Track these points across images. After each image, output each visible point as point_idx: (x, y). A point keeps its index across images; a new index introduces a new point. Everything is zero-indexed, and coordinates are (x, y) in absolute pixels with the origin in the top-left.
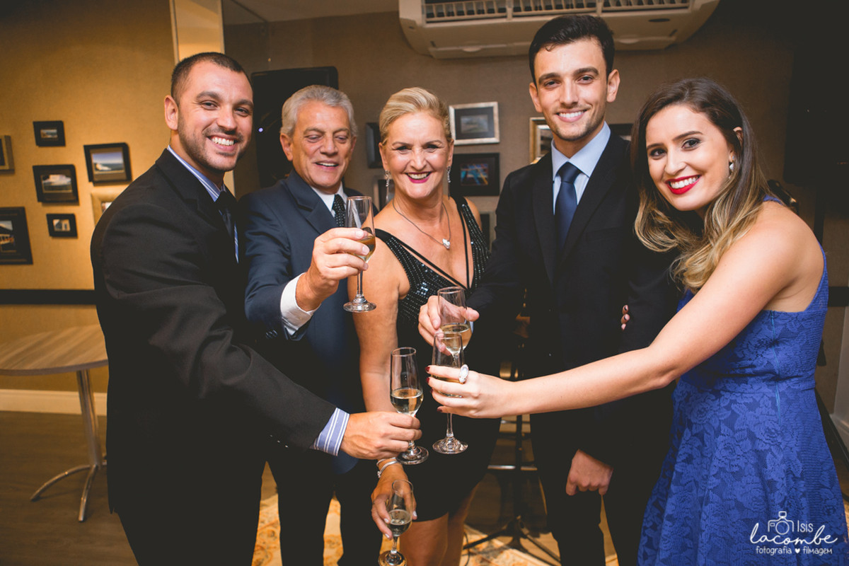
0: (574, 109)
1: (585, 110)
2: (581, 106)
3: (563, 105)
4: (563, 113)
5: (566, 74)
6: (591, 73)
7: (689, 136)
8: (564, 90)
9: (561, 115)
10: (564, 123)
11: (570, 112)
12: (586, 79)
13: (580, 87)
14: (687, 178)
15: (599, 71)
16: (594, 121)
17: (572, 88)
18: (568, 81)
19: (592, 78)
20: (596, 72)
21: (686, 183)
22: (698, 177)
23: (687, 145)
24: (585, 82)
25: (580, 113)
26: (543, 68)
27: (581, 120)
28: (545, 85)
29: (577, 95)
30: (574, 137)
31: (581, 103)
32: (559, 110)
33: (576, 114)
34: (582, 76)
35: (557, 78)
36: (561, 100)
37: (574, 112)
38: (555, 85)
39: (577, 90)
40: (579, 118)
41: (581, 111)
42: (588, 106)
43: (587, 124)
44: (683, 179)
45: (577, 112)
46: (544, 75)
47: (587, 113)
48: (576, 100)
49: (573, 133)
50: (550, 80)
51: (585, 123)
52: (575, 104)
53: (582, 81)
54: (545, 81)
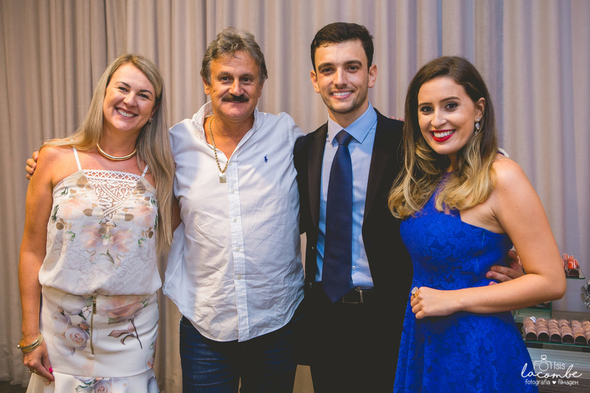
0: (344, 90)
1: (353, 91)
2: (349, 88)
3: (336, 85)
4: (336, 92)
5: (338, 64)
6: (357, 65)
7: (451, 100)
8: (337, 75)
9: (335, 94)
10: (337, 100)
11: (341, 92)
12: (353, 68)
13: (349, 74)
14: (447, 131)
15: (362, 64)
16: (359, 99)
17: (342, 75)
18: (339, 70)
19: (358, 68)
20: (360, 63)
21: (446, 134)
22: (454, 131)
23: (448, 107)
24: (352, 71)
25: (348, 93)
26: (321, 59)
27: (349, 98)
28: (323, 71)
29: (347, 80)
30: (344, 110)
31: (349, 85)
32: (333, 90)
33: (346, 93)
34: (350, 66)
35: (333, 67)
36: (334, 83)
37: (344, 92)
38: (330, 71)
39: (346, 75)
40: (348, 96)
41: (349, 91)
42: (354, 88)
43: (353, 101)
44: (444, 131)
45: (347, 92)
46: (322, 64)
47: (354, 93)
48: (346, 83)
49: (343, 107)
50: (327, 67)
52: (344, 85)
54: (323, 68)
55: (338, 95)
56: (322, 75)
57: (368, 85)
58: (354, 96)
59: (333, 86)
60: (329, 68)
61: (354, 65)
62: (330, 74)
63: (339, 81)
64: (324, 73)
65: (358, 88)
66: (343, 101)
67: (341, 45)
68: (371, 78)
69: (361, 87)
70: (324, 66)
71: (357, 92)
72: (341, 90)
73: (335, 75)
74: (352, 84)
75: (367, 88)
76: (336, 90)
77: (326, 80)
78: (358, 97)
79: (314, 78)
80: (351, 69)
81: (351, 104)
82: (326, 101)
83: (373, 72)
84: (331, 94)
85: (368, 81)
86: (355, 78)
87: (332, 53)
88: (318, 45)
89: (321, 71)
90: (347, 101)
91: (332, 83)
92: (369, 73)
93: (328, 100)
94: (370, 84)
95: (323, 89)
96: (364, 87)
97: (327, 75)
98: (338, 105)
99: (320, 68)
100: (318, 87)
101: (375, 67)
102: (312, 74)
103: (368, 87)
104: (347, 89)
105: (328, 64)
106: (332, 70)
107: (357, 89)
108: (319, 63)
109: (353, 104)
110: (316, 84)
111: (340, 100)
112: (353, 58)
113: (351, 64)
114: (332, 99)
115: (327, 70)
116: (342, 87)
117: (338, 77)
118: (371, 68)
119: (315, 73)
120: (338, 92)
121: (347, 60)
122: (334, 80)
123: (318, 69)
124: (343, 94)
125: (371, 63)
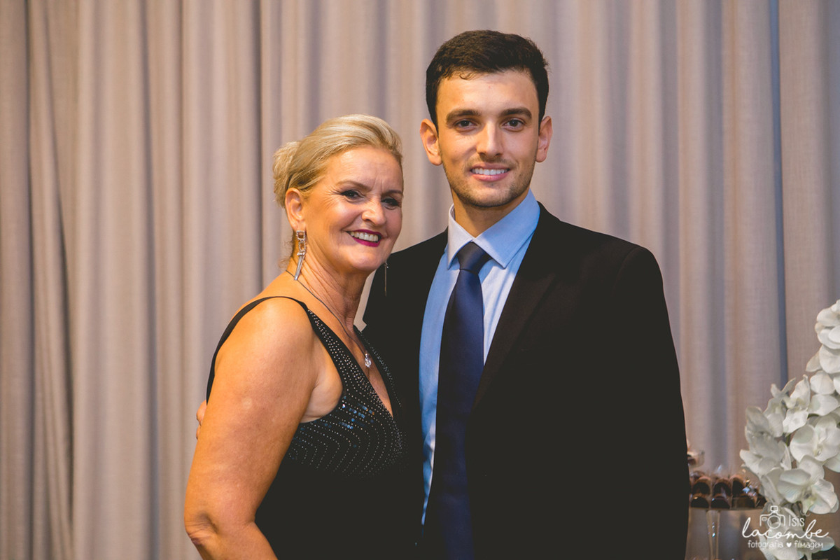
0: (496, 164)
1: (508, 170)
2: (505, 161)
3: (482, 155)
4: (480, 167)
5: (488, 114)
6: (523, 116)
8: (486, 132)
10: (480, 183)
11: (490, 168)
12: (514, 123)
13: (506, 135)
15: (532, 115)
16: (521, 184)
17: (496, 135)
18: (490, 126)
19: (524, 123)
20: (528, 113)
24: (513, 128)
25: (503, 171)
26: (455, 100)
27: (503, 181)
28: (455, 126)
29: (502, 144)
30: (492, 202)
31: (506, 157)
32: (476, 163)
33: (499, 172)
34: (510, 119)
35: (473, 117)
36: (480, 148)
37: (496, 169)
38: (470, 126)
39: (502, 136)
41: (504, 168)
42: (514, 162)
43: (511, 189)
45: (500, 169)
46: (456, 112)
47: (511, 174)
48: (501, 151)
49: (492, 196)
50: (464, 118)
51: (509, 187)
52: (498, 156)
53: (508, 126)
54: (457, 119)
55: (486, 174)
56: (453, 132)
57: (536, 157)
58: (512, 178)
59: (476, 155)
60: (467, 120)
61: (517, 116)
62: (470, 131)
63: (489, 146)
64: (458, 129)
65: (521, 163)
66: (492, 185)
67: (495, 77)
68: (542, 144)
69: (525, 161)
70: (460, 115)
71: (518, 171)
72: (490, 165)
73: (480, 134)
74: (510, 154)
75: (534, 163)
76: (482, 163)
77: (459, 142)
78: (520, 179)
79: (429, 134)
80: (512, 124)
81: (508, 193)
83: (544, 131)
84: (471, 170)
85: (537, 150)
86: (517, 144)
87: (477, 91)
89: (452, 123)
90: (499, 185)
91: (473, 149)
92: (540, 133)
93: (461, 182)
94: (539, 156)
95: (455, 161)
96: (531, 162)
97: (463, 133)
98: (481, 192)
99: (449, 118)
100: (436, 153)
101: (549, 121)
102: (425, 126)
103: (535, 159)
104: (501, 165)
105: (468, 112)
106: (475, 125)
107: (519, 164)
108: (447, 106)
109: (510, 193)
110: (434, 149)
111: (488, 183)
112: (517, 104)
113: (513, 116)
115: (464, 124)
116: (491, 159)
117: (486, 139)
118: (543, 123)
119: (433, 126)
120: (483, 168)
121: (506, 108)
122: (478, 143)
123: (442, 119)
124: (493, 172)
125: (544, 114)
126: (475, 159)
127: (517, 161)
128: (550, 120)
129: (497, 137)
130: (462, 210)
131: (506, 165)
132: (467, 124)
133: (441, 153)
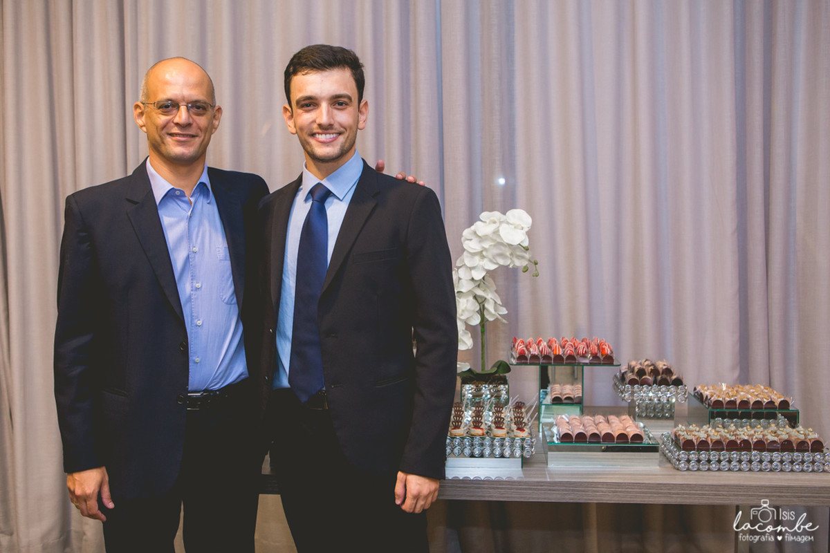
55: (322, 138)
56: (300, 111)
57: (357, 126)
58: (341, 139)
59: (315, 126)
60: (310, 103)
61: (342, 100)
62: (312, 110)
63: (324, 119)
64: (304, 109)
65: (348, 130)
66: (328, 146)
67: (326, 73)
68: (362, 118)
69: (351, 128)
70: (304, 100)
71: (346, 135)
73: (318, 112)
75: (357, 130)
76: (320, 131)
77: (306, 118)
78: (346, 141)
79: (288, 114)
80: (339, 105)
82: (305, 144)
83: (363, 110)
84: (313, 135)
85: (358, 122)
86: (343, 117)
87: (314, 83)
88: (295, 73)
89: (300, 106)
90: (333, 146)
91: (314, 121)
92: (360, 111)
93: (308, 143)
94: (360, 126)
95: (301, 129)
96: (355, 129)
97: (307, 111)
98: (321, 151)
99: (298, 102)
100: (293, 126)
101: (365, 104)
102: (285, 109)
103: (357, 128)
104: (333, 131)
105: (310, 98)
106: (315, 106)
107: (346, 130)
108: (296, 95)
109: (340, 149)
110: (291, 123)
111: (323, 143)
112: (342, 92)
113: (339, 99)
114: (312, 141)
115: (307, 105)
116: (326, 128)
117: (322, 114)
118: (362, 104)
119: (290, 109)
120: (322, 134)
121: (334, 94)
122: (317, 118)
123: (294, 104)
124: (328, 136)
125: (362, 98)
126: (315, 128)
127: (346, 129)
128: (366, 102)
129: (329, 114)
130: (311, 163)
131: (336, 131)
132: (310, 106)
133: (295, 127)
